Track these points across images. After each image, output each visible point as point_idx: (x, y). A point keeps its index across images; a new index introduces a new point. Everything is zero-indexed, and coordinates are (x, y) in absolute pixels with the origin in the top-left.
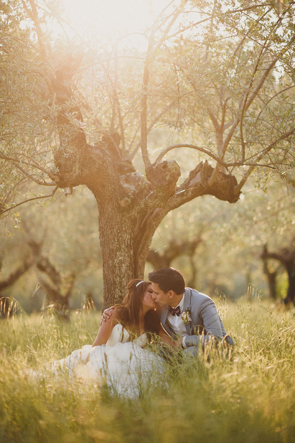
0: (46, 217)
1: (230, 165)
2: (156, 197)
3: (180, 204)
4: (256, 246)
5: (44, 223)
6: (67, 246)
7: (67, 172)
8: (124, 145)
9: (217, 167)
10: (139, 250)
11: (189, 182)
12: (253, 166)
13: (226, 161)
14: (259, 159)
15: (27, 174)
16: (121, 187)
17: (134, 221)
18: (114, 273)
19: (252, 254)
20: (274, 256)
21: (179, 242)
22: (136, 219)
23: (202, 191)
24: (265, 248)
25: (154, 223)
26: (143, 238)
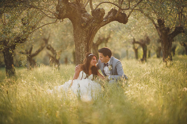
0: (50, 29)
1: (124, 9)
2: (96, 22)
3: (105, 25)
4: (131, 39)
5: (49, 32)
6: (58, 40)
7: (61, 13)
8: (82, 2)
9: (119, 10)
10: (89, 43)
11: (108, 16)
12: (132, 10)
13: (122, 8)
14: (135, 7)
15: (45, 14)
16: (82, 18)
17: (87, 31)
18: (80, 52)
19: (129, 42)
20: (137, 43)
21: (102, 38)
22: (88, 31)
23: (113, 19)
24: (134, 40)
25: (95, 32)
26: (91, 38)
